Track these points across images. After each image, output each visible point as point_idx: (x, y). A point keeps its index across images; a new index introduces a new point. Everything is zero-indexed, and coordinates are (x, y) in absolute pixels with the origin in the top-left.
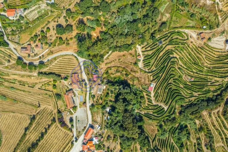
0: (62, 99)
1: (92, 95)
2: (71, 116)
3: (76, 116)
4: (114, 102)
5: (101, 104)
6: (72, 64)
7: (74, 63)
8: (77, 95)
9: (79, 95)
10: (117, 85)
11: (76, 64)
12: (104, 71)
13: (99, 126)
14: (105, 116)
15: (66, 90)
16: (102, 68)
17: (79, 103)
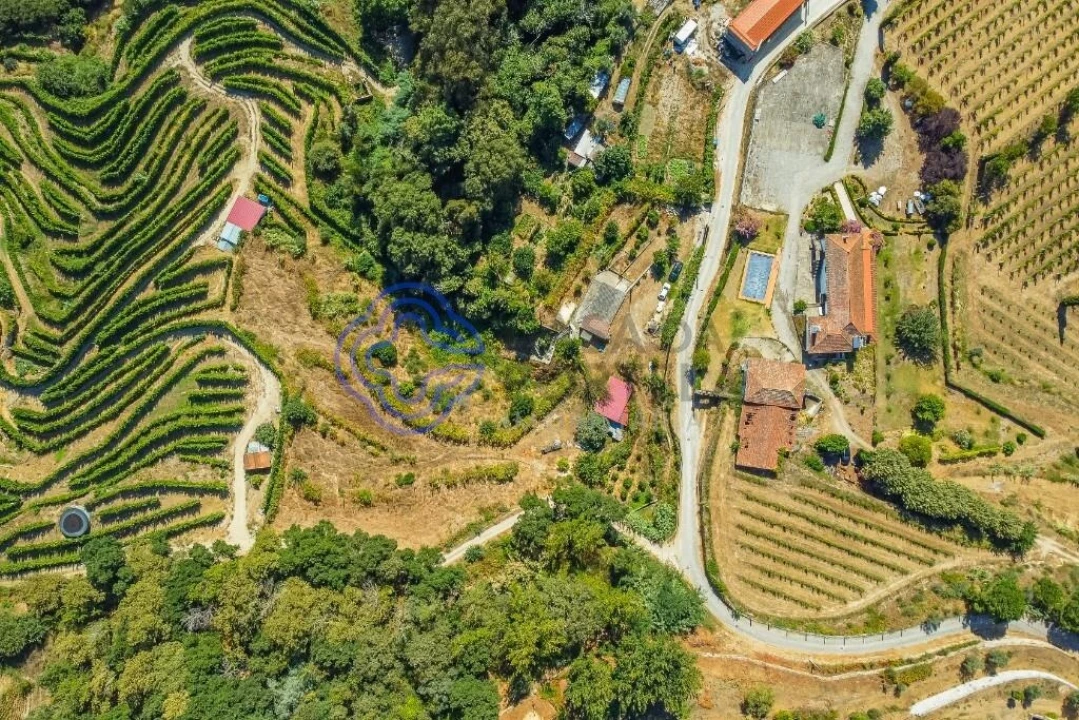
0: (891, 313)
1: (673, 279)
2: (859, 170)
3: (827, 159)
4: (524, 191)
5: (623, 198)
6: (759, 543)
7: (746, 553)
8: (785, 311)
9: (768, 307)
10: (472, 307)
11: (730, 535)
12: (540, 427)
13: (679, 47)
14: (618, 107)
15: (850, 369)
16: (544, 453)
17: (779, 251)
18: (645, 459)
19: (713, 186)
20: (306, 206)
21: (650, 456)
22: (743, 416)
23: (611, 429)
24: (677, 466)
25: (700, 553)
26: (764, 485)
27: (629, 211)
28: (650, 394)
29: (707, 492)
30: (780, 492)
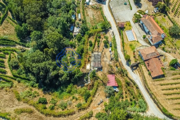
0: (166, 31)
1: (111, 47)
2: (139, 9)
3: (131, 9)
6: (173, 96)
7: (171, 101)
8: (141, 40)
9: (137, 40)
10: (63, 77)
11: (163, 98)
12: (95, 99)
13: (88, 4)
14: (80, 20)
15: (165, 45)
16: (99, 105)
17: (132, 28)
18: (128, 92)
19: (110, 24)
20: (12, 76)
21: (129, 90)
22: (147, 65)
23: (115, 89)
24: (137, 88)
25: (158, 109)
26: (163, 80)
27: (93, 38)
28: (120, 75)
29: (149, 89)
30: (169, 79)
